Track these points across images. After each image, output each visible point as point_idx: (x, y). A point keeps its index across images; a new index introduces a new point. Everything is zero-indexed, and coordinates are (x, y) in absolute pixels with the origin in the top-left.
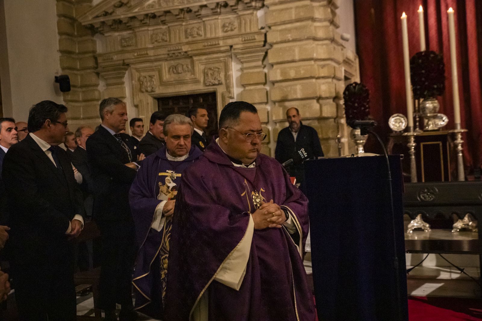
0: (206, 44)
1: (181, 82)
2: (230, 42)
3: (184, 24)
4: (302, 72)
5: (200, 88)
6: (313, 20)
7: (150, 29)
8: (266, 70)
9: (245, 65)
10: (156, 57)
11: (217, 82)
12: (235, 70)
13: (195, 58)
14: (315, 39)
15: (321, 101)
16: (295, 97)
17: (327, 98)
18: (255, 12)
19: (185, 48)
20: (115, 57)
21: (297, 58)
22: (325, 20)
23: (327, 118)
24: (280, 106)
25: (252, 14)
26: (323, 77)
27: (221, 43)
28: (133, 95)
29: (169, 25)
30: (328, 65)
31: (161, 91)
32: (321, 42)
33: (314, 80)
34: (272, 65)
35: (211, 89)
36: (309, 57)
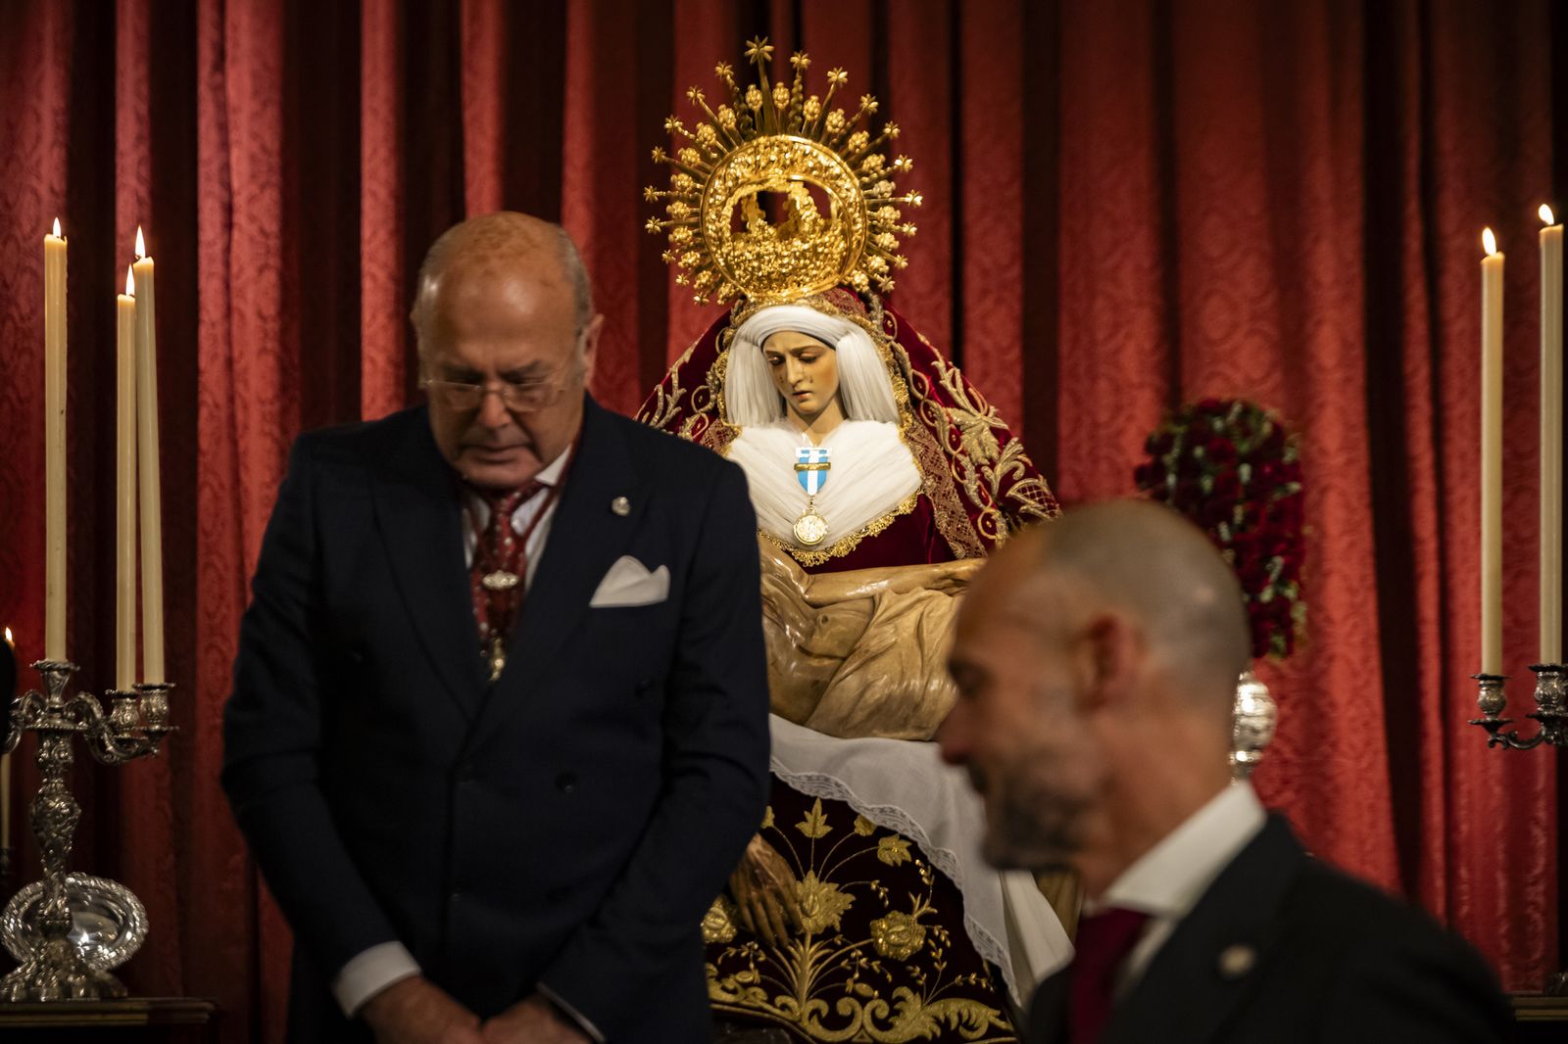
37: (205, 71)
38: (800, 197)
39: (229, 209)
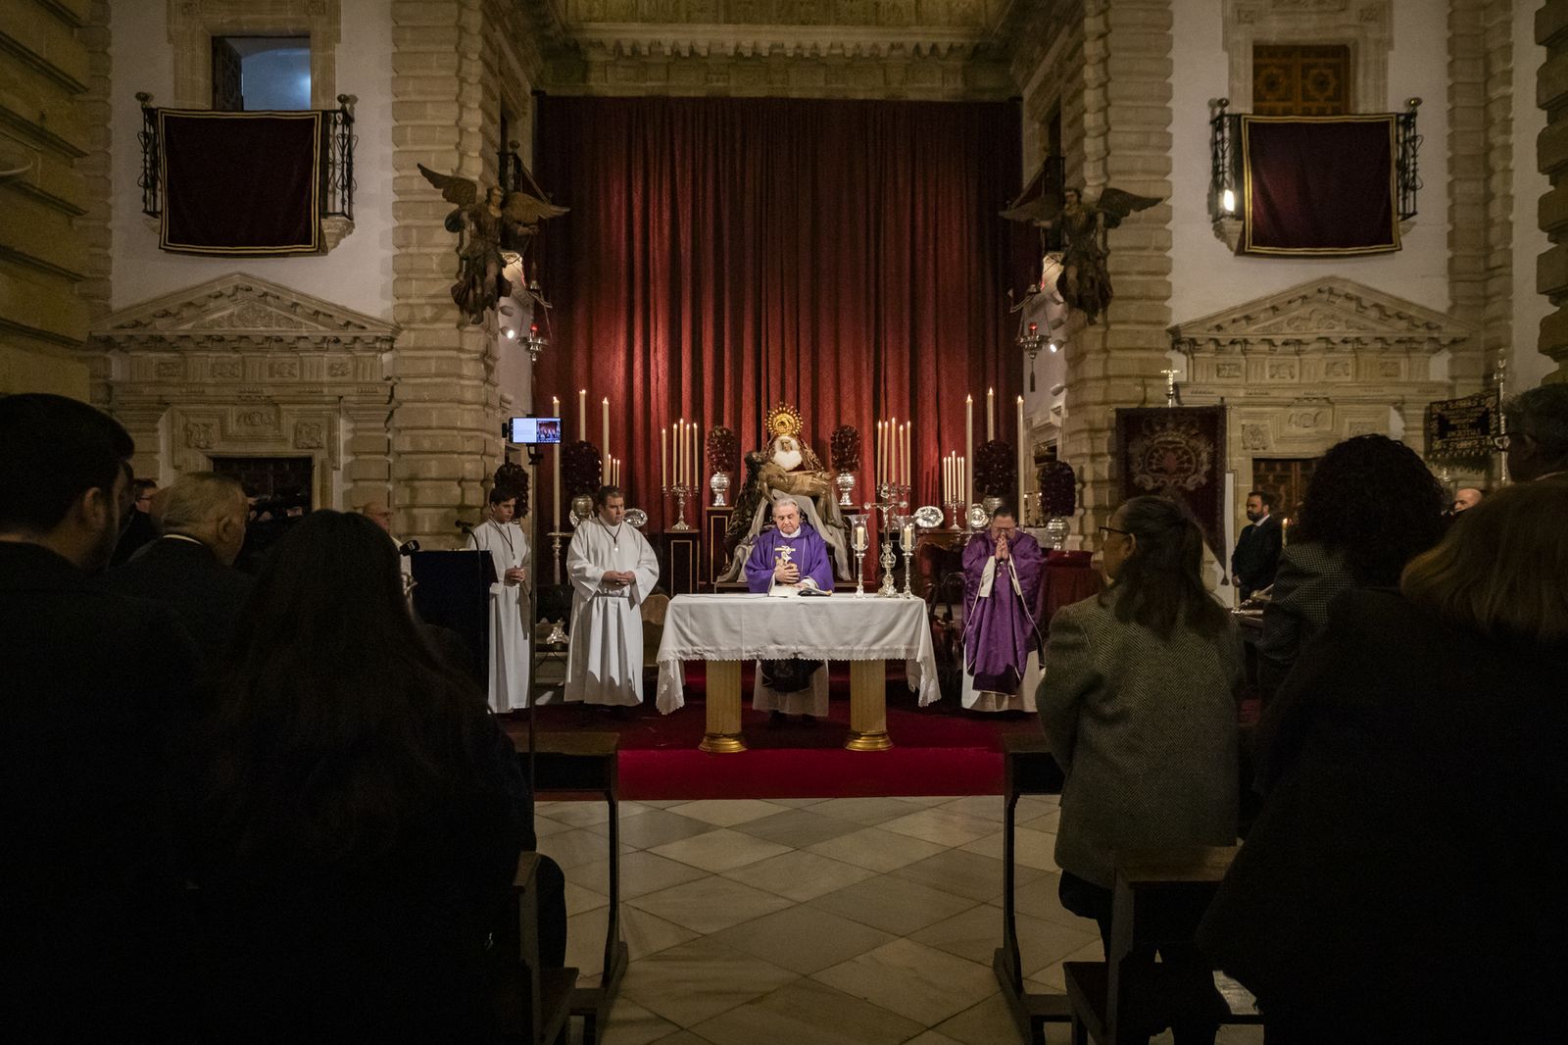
0: (302, 389)
1: (259, 439)
2: (339, 391)
3: (268, 356)
4: (440, 444)
5: (288, 450)
6: (461, 377)
7: (211, 355)
8: (390, 436)
9: (359, 425)
10: (217, 398)
11: (314, 445)
12: (344, 430)
13: (283, 407)
14: (461, 402)
15: (464, 484)
16: (428, 475)
17: (473, 480)
18: (379, 355)
19: (267, 392)
20: (147, 390)
21: (434, 424)
22: (475, 378)
23: (471, 507)
24: (406, 486)
25: (375, 357)
26: (469, 453)
27: (326, 390)
28: (173, 452)
29: (245, 354)
30: (477, 436)
31: (221, 448)
32: (469, 407)
33: (456, 456)
34: (399, 430)
35: (305, 453)
36: (450, 425)
37: (652, 353)
38: (787, 423)
39: (658, 380)
